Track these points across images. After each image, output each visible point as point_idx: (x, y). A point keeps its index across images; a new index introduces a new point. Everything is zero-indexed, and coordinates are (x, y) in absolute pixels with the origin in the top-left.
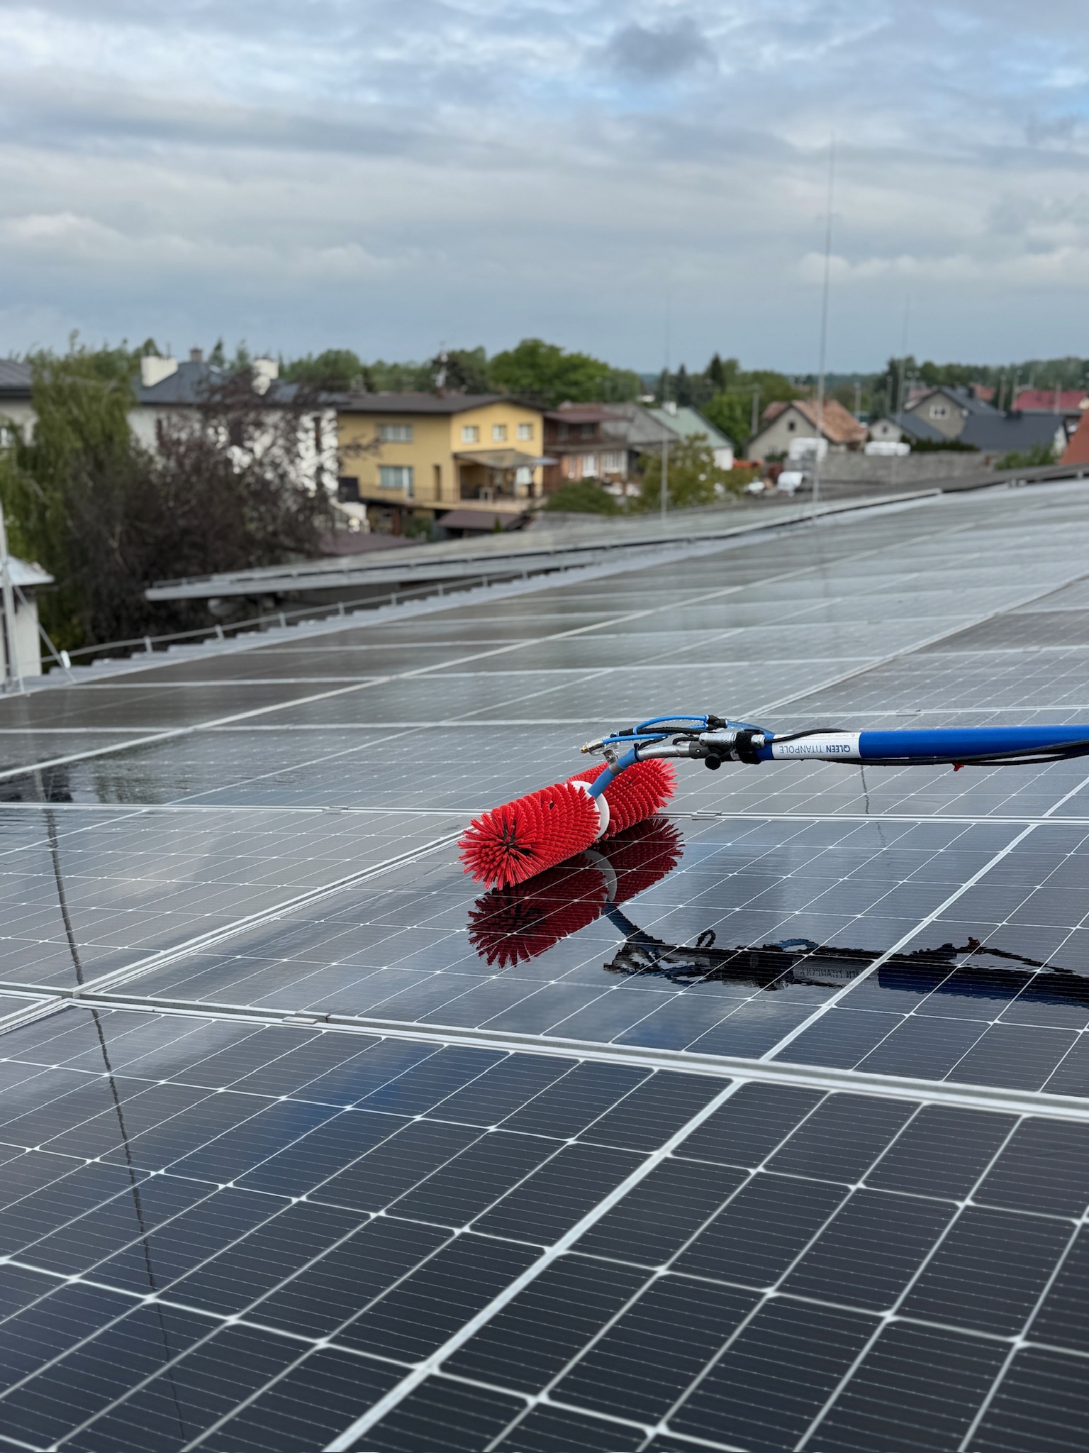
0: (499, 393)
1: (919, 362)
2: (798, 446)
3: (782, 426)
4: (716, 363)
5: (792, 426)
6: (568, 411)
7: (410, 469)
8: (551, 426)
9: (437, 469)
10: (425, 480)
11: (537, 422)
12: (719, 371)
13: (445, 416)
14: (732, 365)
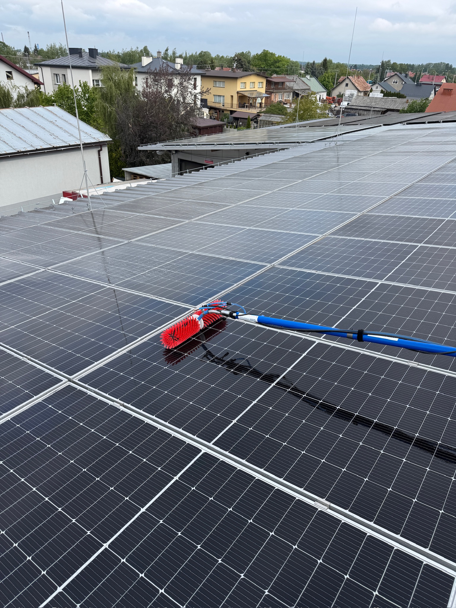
0: (253, 70)
1: (392, 62)
2: (348, 92)
3: (344, 84)
4: (325, 60)
5: (347, 85)
6: (275, 78)
7: (223, 96)
8: (269, 83)
9: (232, 96)
10: (228, 101)
11: (264, 81)
12: (326, 63)
13: (236, 78)
14: (331, 61)
